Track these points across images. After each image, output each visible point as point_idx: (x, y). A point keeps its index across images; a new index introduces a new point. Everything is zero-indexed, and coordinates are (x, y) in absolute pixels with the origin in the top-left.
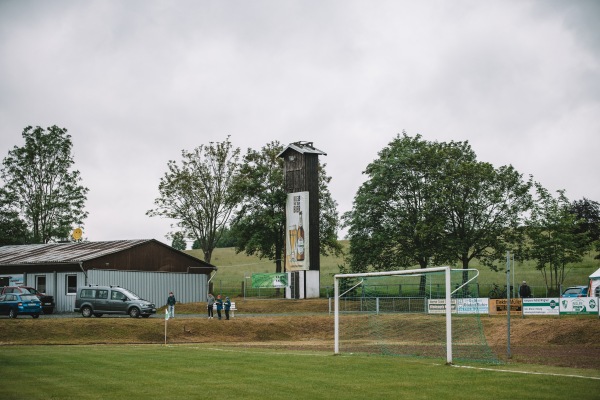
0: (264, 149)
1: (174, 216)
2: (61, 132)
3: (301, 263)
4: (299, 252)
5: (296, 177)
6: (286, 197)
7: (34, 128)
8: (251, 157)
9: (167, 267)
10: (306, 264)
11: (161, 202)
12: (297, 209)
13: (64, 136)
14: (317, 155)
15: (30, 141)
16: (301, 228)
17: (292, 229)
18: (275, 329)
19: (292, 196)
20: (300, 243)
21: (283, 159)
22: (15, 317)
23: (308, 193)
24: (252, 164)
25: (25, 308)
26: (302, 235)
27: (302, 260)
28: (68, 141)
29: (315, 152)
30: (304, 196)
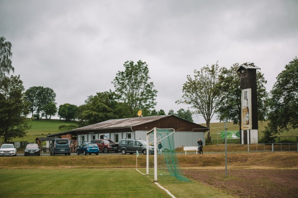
0: (232, 68)
1: (190, 103)
2: (143, 64)
3: (248, 126)
4: (247, 120)
5: (245, 81)
6: (241, 92)
7: (130, 61)
8: (225, 72)
9: (181, 129)
10: (250, 126)
11: (185, 96)
12: (246, 98)
13: (145, 65)
14: (255, 69)
15: (127, 68)
16: (248, 108)
17: (244, 108)
18: (214, 160)
19: (243, 91)
20: (247, 115)
21: (239, 72)
22: (86, 154)
23: (250, 89)
24: (226, 76)
25: (90, 150)
26: (248, 111)
27: (248, 124)
28: (146, 68)
29: (255, 68)
30: (249, 91)
